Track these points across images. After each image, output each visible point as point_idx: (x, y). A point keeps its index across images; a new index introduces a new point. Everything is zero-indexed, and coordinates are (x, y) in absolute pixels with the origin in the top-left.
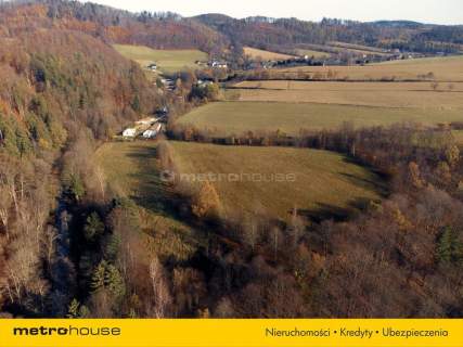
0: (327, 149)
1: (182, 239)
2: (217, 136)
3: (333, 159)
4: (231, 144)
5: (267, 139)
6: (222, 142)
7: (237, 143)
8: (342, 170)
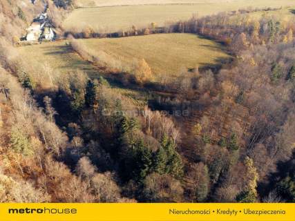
0: (185, 32)
1: (134, 98)
2: (108, 32)
3: (192, 38)
4: (122, 36)
5: (148, 30)
6: (115, 35)
7: (126, 35)
8: (201, 43)
